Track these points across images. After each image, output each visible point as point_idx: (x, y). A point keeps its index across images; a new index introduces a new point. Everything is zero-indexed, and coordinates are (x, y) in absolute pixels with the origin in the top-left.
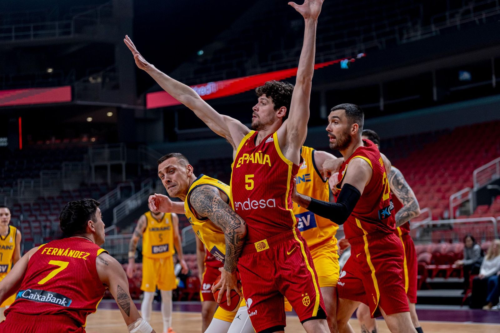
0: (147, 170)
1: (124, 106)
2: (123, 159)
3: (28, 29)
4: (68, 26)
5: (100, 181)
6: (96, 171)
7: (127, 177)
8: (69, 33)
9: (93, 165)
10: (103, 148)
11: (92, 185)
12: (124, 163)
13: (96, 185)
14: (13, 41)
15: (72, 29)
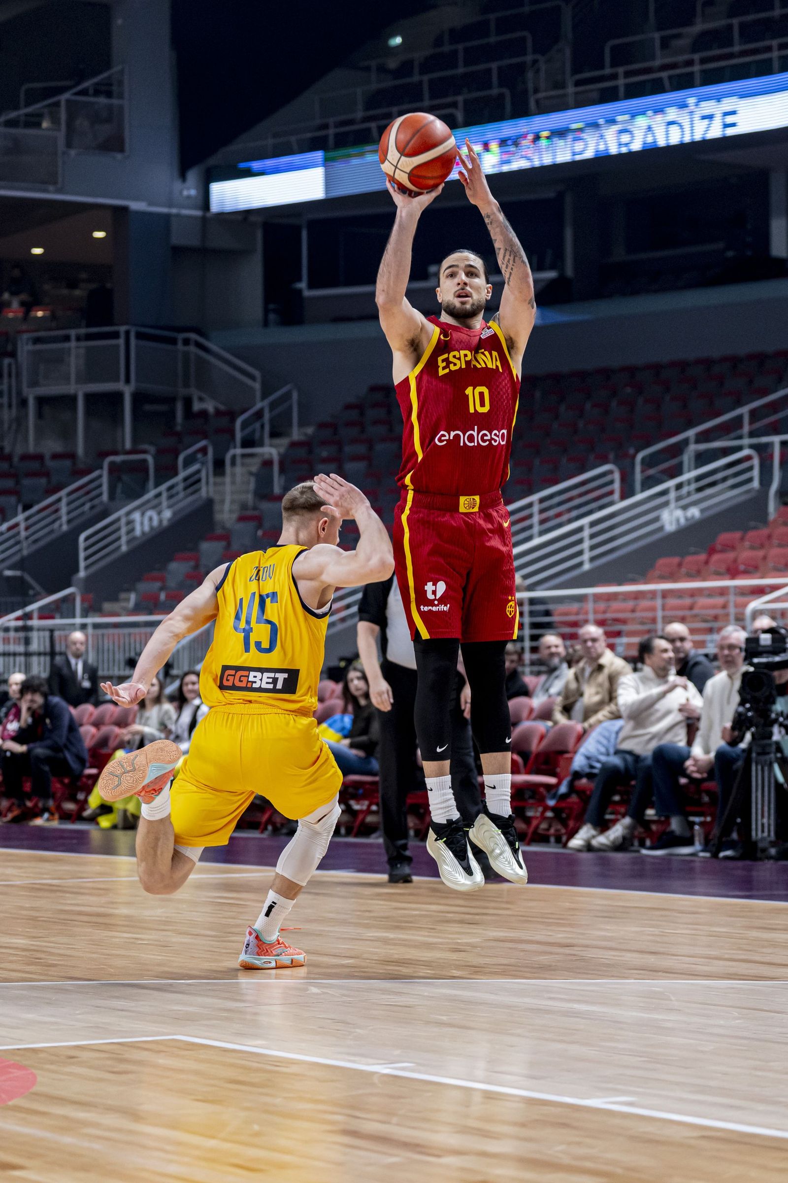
0: (204, 414)
1: (137, 206)
2: (128, 378)
5: (52, 445)
6: (40, 415)
7: (137, 436)
9: (31, 395)
10: (67, 338)
12: (127, 391)
13: (39, 457)
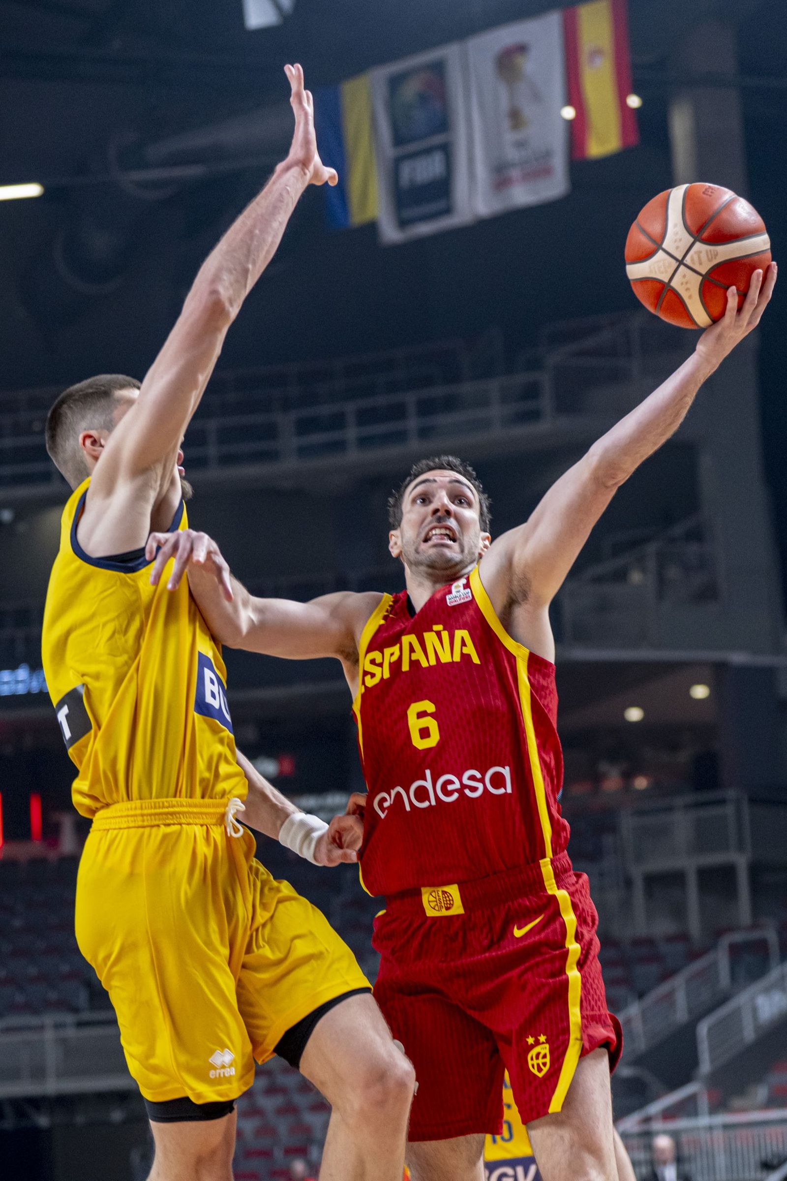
1: (738, 658)
2: (741, 847)
3: (398, 412)
4: (531, 392)
5: (663, 927)
6: (649, 893)
7: (756, 911)
8: (533, 416)
9: (637, 872)
10: (670, 809)
11: (637, 942)
12: (741, 861)
13: (649, 942)
14: (354, 456)
15: (546, 402)
